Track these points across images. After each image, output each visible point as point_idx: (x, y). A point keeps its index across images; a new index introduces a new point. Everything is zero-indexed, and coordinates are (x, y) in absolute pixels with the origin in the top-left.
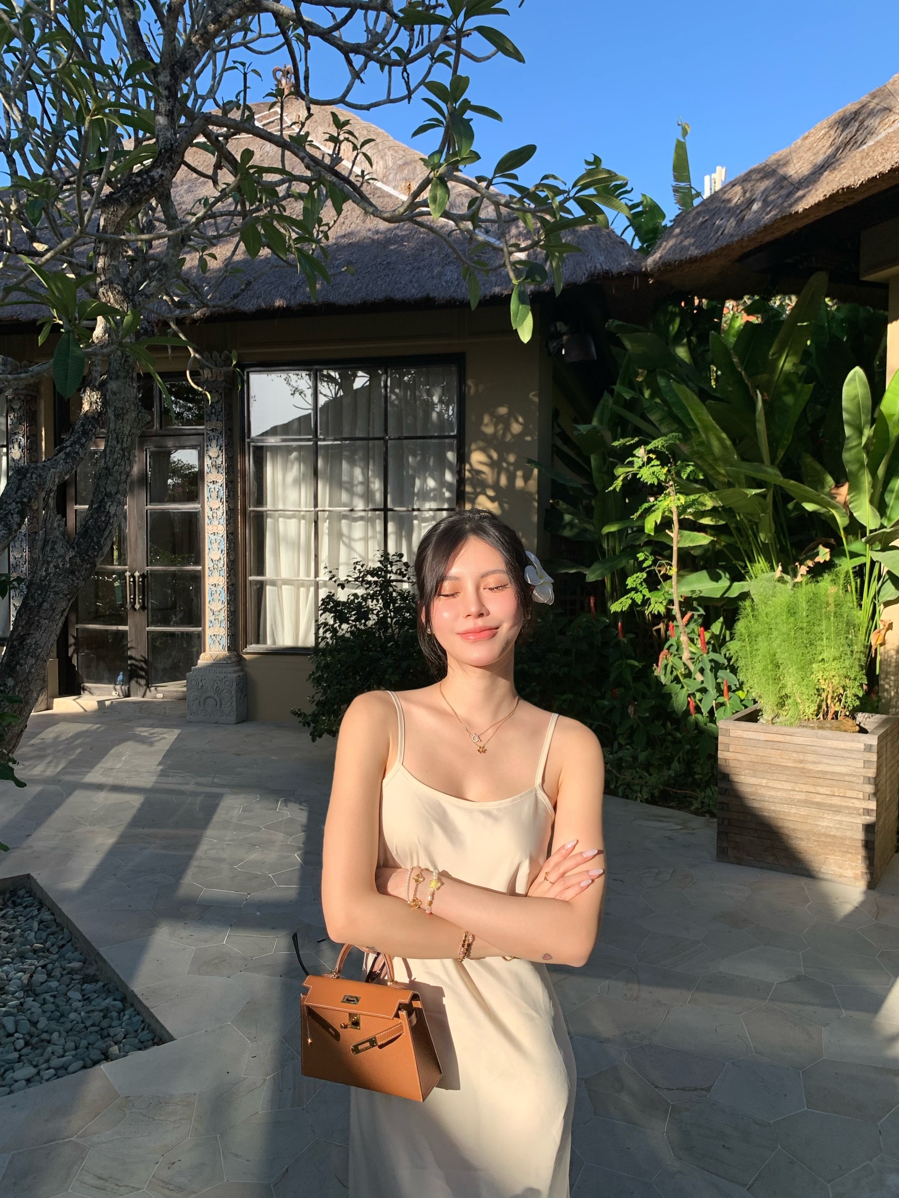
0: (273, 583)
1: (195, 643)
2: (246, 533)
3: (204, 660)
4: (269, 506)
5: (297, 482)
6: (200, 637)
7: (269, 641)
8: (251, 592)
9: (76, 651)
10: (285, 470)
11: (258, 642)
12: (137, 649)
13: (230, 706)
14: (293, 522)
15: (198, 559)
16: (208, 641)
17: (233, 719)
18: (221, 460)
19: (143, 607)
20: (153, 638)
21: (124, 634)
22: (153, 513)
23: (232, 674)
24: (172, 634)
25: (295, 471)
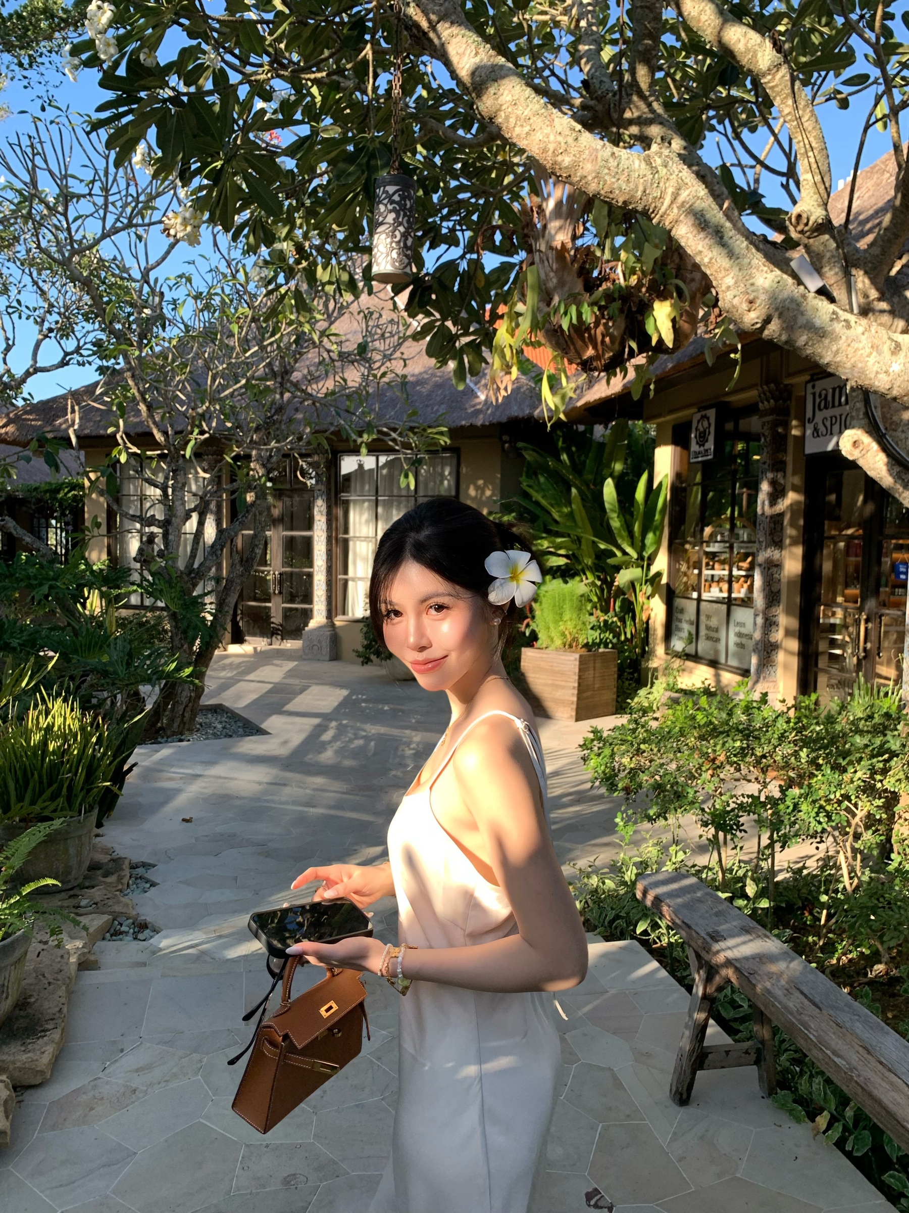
0: (353, 579)
1: (307, 615)
2: (339, 551)
3: (313, 624)
4: (351, 534)
5: (367, 522)
6: (311, 610)
7: (350, 614)
8: (340, 585)
9: (242, 618)
10: (361, 514)
11: (344, 613)
12: (277, 618)
13: (326, 650)
14: (364, 544)
15: (311, 565)
16: (315, 613)
17: (327, 658)
18: (324, 509)
19: (280, 593)
20: (286, 610)
21: (269, 608)
22: (287, 537)
23: (328, 633)
24: (296, 609)
25: (365, 516)
